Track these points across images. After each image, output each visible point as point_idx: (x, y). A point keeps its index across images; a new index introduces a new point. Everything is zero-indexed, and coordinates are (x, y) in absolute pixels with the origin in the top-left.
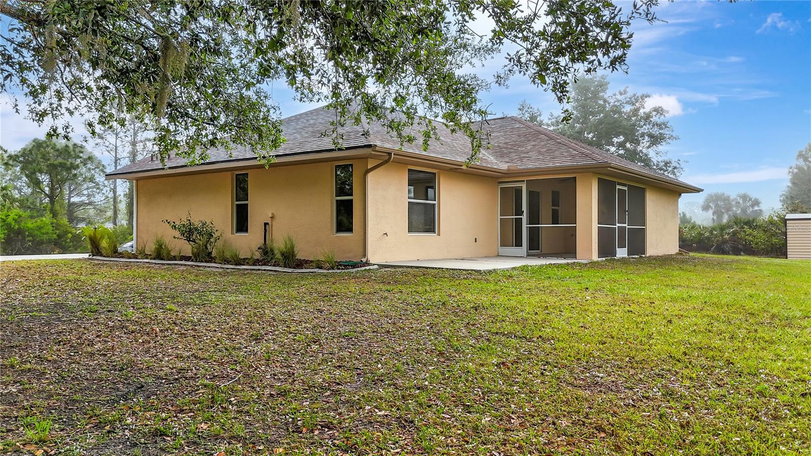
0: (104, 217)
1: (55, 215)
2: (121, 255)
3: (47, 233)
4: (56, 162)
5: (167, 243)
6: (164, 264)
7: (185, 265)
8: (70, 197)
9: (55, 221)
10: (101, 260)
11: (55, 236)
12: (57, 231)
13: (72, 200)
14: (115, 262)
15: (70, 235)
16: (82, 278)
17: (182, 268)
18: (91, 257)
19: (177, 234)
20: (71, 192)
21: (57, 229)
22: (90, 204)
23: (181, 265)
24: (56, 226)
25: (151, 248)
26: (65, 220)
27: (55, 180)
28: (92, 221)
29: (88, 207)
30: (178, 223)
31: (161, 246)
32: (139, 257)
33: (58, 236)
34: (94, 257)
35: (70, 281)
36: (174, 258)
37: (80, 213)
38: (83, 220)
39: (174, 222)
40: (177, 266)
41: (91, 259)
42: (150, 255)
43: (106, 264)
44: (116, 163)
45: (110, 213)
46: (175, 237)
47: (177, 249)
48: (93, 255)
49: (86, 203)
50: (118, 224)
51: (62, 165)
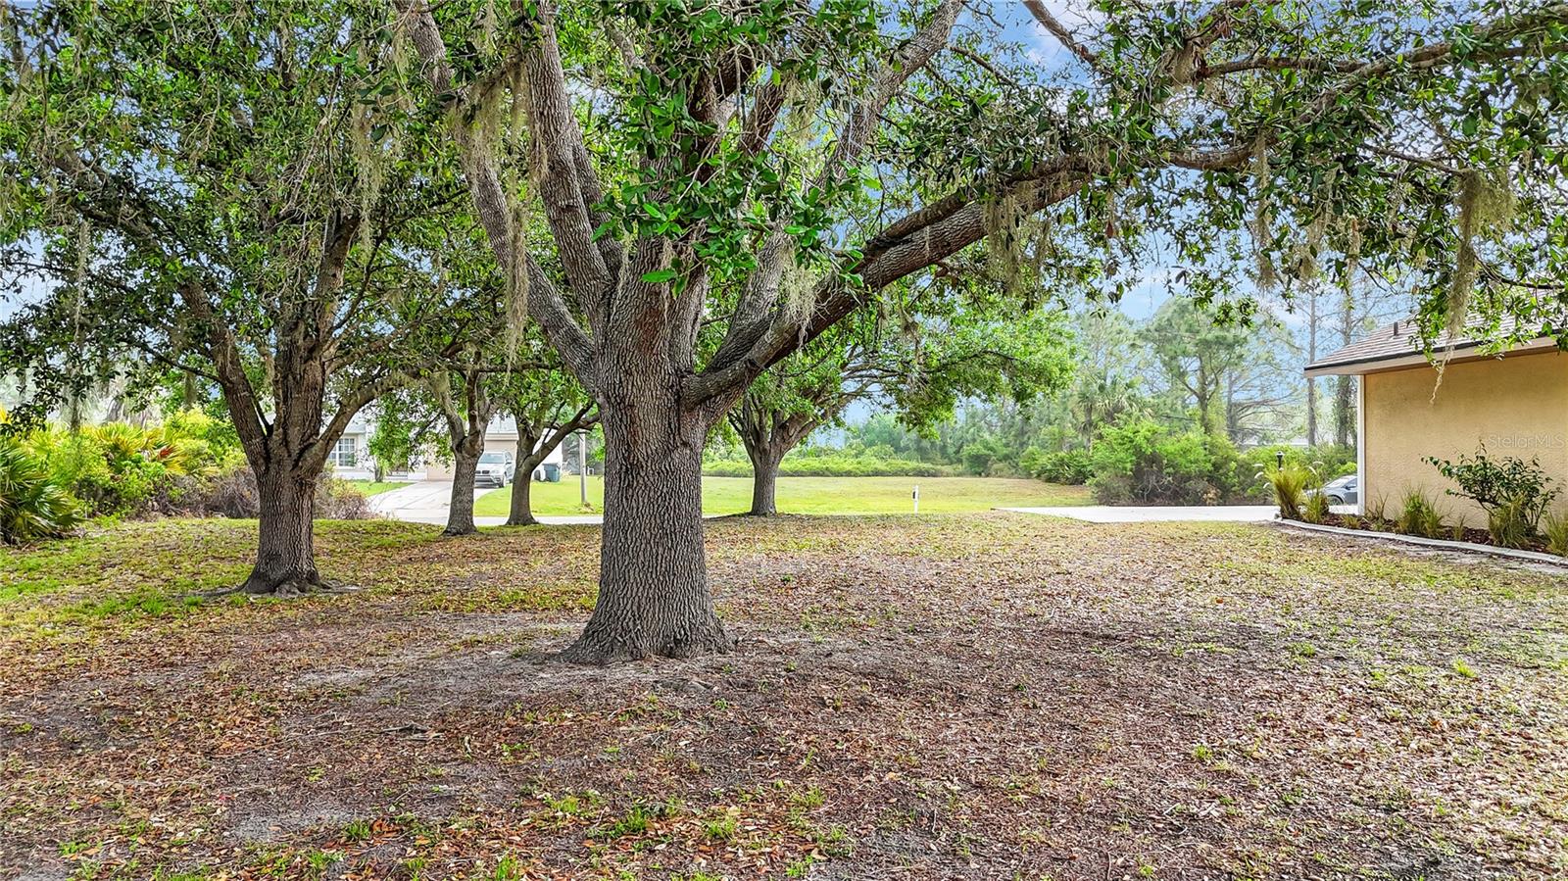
0: (1291, 426)
1: (1208, 428)
2: (1335, 520)
3: (1196, 461)
4: (1210, 337)
5: (1431, 502)
6: (1427, 546)
7: (1475, 552)
8: (1230, 393)
9: (1209, 439)
10: (1300, 529)
11: (1209, 466)
12: (1213, 458)
13: (1236, 397)
14: (1325, 535)
15: (1233, 465)
16: (1273, 569)
17: (1468, 560)
18: (1279, 520)
19: (1455, 485)
20: (1232, 383)
21: (1211, 453)
22: (1264, 403)
23: (1466, 551)
24: (1211, 449)
25: (1396, 509)
26: (1222, 437)
27: (1208, 367)
28: (1269, 434)
29: (1262, 409)
30: (1455, 462)
31: (1417, 508)
32: (1373, 526)
33: (1214, 465)
34: (1286, 522)
35: (1253, 575)
36: (1449, 535)
37: (1247, 421)
38: (1254, 432)
39: (1448, 463)
40: (1456, 554)
41: (1280, 525)
42: (1396, 524)
43: (1310, 538)
44: (1313, 325)
45: (1301, 419)
46: (1448, 492)
47: (1455, 516)
48: (1284, 518)
49: (1258, 403)
50: (1318, 442)
51: (1220, 342)
